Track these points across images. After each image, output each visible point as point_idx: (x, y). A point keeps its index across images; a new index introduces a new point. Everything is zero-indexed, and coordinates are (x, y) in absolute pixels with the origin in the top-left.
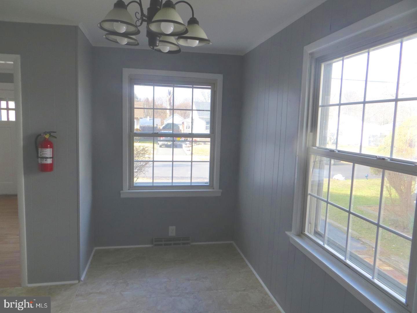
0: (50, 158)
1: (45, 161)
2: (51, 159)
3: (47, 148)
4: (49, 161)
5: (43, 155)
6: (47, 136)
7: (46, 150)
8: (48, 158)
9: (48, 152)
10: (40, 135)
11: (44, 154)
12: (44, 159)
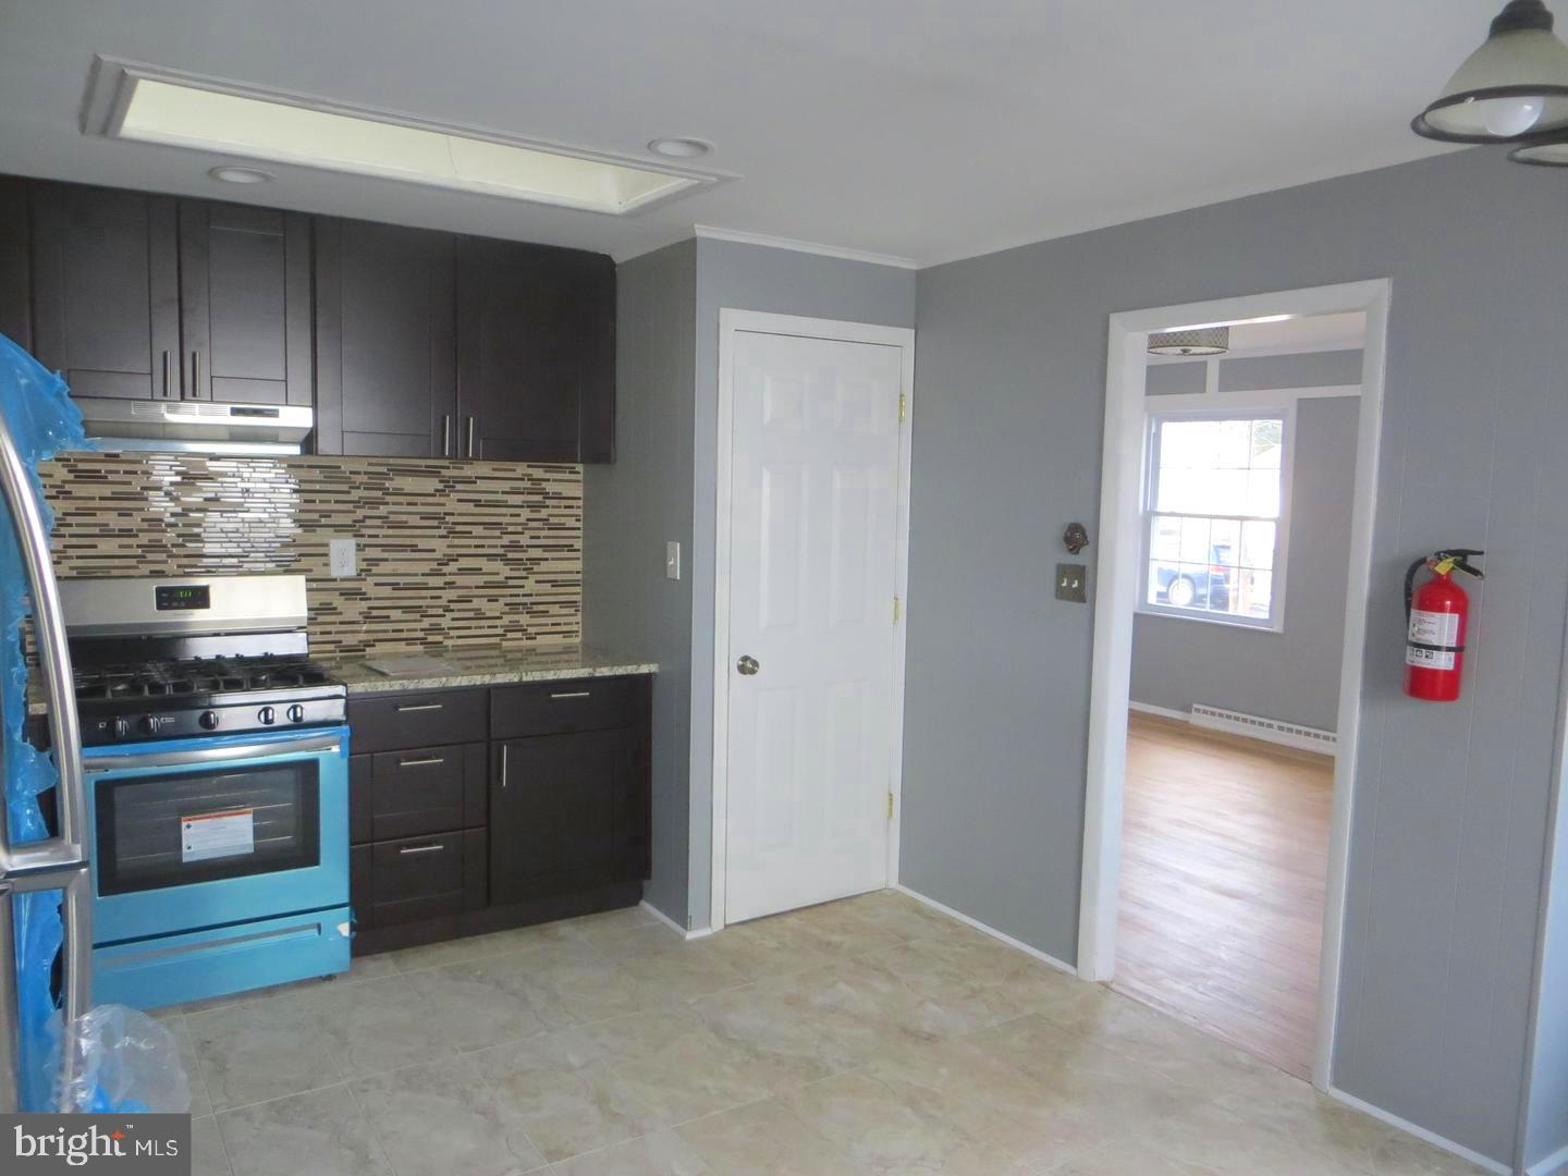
0: (1449, 649)
1: (1427, 657)
2: (1452, 655)
3: (1441, 609)
4: (1443, 662)
5: (1419, 636)
6: (1443, 568)
7: (1433, 616)
8: (1438, 648)
9: (1441, 627)
10: (1423, 561)
11: (1425, 631)
12: (1424, 651)
